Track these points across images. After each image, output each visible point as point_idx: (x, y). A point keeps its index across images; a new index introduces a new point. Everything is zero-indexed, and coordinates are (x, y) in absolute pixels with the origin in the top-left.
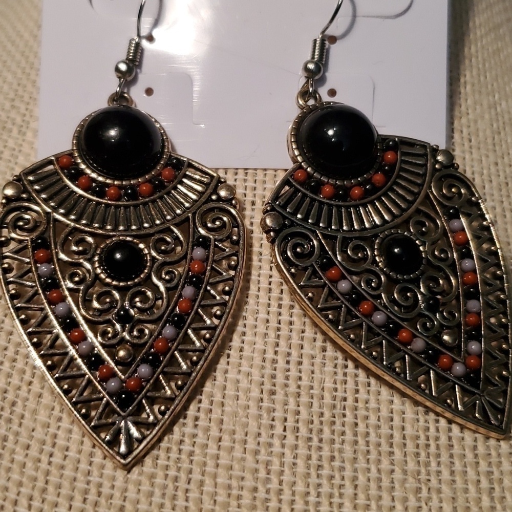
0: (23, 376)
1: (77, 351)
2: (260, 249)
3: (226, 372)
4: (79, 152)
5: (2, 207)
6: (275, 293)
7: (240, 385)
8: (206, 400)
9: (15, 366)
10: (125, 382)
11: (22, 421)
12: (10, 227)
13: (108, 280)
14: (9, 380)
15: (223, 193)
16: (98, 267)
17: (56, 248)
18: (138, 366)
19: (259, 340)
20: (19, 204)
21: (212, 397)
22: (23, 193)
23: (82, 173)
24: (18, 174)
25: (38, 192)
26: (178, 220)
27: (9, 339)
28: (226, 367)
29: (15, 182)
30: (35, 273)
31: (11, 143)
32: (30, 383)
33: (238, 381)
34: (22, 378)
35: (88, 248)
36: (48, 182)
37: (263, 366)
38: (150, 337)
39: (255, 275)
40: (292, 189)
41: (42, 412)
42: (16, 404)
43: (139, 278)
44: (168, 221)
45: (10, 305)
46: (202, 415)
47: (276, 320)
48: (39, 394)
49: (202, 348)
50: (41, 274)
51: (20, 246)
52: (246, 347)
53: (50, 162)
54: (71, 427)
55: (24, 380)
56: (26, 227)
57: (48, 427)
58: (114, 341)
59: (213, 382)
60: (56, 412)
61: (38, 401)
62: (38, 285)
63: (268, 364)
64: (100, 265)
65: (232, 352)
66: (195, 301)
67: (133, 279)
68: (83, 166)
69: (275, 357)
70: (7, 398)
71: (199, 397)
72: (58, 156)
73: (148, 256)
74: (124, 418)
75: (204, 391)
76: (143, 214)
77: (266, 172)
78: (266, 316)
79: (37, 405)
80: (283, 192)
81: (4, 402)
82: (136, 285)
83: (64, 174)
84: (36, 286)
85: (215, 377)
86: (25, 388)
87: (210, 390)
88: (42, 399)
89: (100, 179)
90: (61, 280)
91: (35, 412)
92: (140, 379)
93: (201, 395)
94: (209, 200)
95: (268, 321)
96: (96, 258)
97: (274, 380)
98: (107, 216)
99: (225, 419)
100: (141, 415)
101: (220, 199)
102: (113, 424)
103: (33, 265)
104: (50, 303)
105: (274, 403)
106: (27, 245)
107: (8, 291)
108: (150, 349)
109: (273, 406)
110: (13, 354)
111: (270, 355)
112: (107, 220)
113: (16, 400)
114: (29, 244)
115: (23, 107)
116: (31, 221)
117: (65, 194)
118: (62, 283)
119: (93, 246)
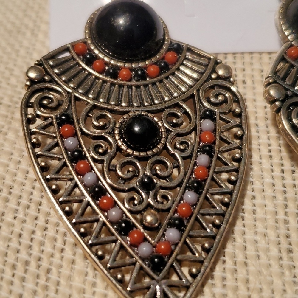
0: (55, 244)
1: (107, 217)
2: (256, 121)
3: (244, 233)
4: (92, 40)
5: (27, 88)
6: (276, 160)
7: (259, 245)
8: (230, 261)
9: (46, 235)
10: (155, 247)
11: (58, 288)
12: (35, 106)
13: (129, 151)
14: (42, 248)
15: (221, 72)
16: (119, 139)
17: (79, 123)
18: (165, 231)
19: (268, 202)
20: (42, 86)
21: (234, 257)
22: (45, 75)
23: (96, 58)
24: (39, 59)
25: (59, 75)
26: (184, 97)
27: (39, 210)
28: (243, 228)
29: (37, 66)
30: (61, 147)
31: (26, 43)
32: (62, 250)
33: (256, 242)
34: (54, 246)
35: (107, 123)
36: (66, 66)
37: (276, 227)
38: (173, 202)
39: (255, 144)
40: (287, 65)
41: (77, 278)
42: (51, 271)
43: (156, 148)
44: (175, 98)
45: (41, 177)
46: (229, 276)
47: (281, 184)
48: (72, 261)
49: (222, 212)
50: (67, 148)
51: (46, 123)
52: (258, 210)
53: (67, 49)
54: (106, 292)
55: (56, 247)
56: (50, 105)
57: (84, 293)
58: (140, 208)
59: (233, 243)
60: (90, 278)
61: (72, 268)
62: (66, 158)
63: (281, 225)
64: (121, 138)
65: (246, 215)
66: (209, 168)
67: (151, 149)
68: (97, 52)
69: (286, 218)
70: (41, 265)
71: (222, 258)
72: (74, 44)
73: (162, 128)
74: (158, 282)
75: (226, 253)
76: (152, 92)
77: (252, 56)
78: (272, 181)
79: (71, 271)
80: (278, 67)
81: (38, 269)
82: (154, 155)
83: (80, 59)
84: (64, 158)
85: (234, 239)
86: (57, 255)
87: (232, 251)
88: (75, 265)
89: (112, 62)
90: (86, 152)
91: (69, 278)
92: (168, 243)
93: (224, 256)
94: (209, 78)
95: (273, 185)
96: (116, 132)
97: (289, 239)
98: (120, 95)
99: (251, 278)
100: (171, 277)
101: (219, 77)
102: (148, 288)
103: (59, 140)
104: (78, 174)
105: (293, 261)
106: (52, 122)
107: (38, 164)
108: (174, 214)
109: (293, 263)
110: (44, 223)
111: (281, 216)
112: (121, 98)
113: (50, 267)
114: (54, 121)
115: (33, 15)
116: (54, 100)
117: (82, 76)
118: (87, 155)
119: (112, 121)
